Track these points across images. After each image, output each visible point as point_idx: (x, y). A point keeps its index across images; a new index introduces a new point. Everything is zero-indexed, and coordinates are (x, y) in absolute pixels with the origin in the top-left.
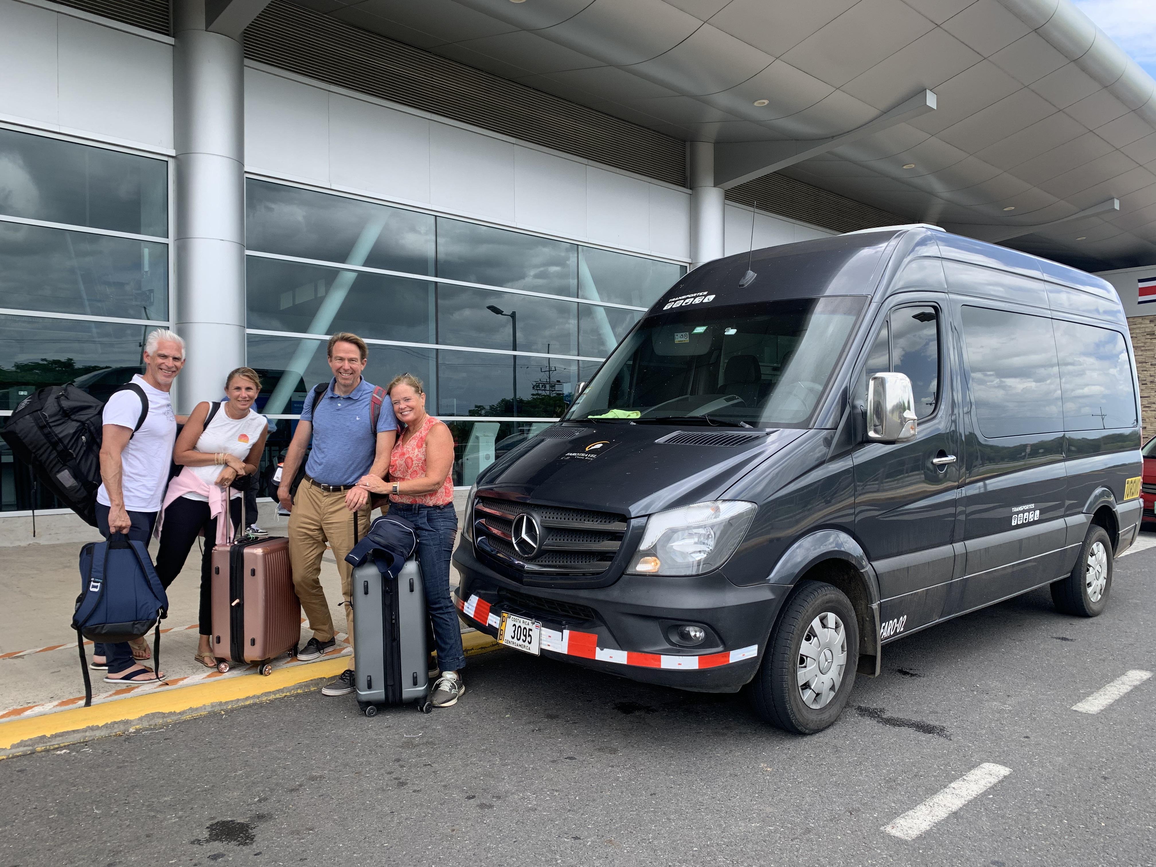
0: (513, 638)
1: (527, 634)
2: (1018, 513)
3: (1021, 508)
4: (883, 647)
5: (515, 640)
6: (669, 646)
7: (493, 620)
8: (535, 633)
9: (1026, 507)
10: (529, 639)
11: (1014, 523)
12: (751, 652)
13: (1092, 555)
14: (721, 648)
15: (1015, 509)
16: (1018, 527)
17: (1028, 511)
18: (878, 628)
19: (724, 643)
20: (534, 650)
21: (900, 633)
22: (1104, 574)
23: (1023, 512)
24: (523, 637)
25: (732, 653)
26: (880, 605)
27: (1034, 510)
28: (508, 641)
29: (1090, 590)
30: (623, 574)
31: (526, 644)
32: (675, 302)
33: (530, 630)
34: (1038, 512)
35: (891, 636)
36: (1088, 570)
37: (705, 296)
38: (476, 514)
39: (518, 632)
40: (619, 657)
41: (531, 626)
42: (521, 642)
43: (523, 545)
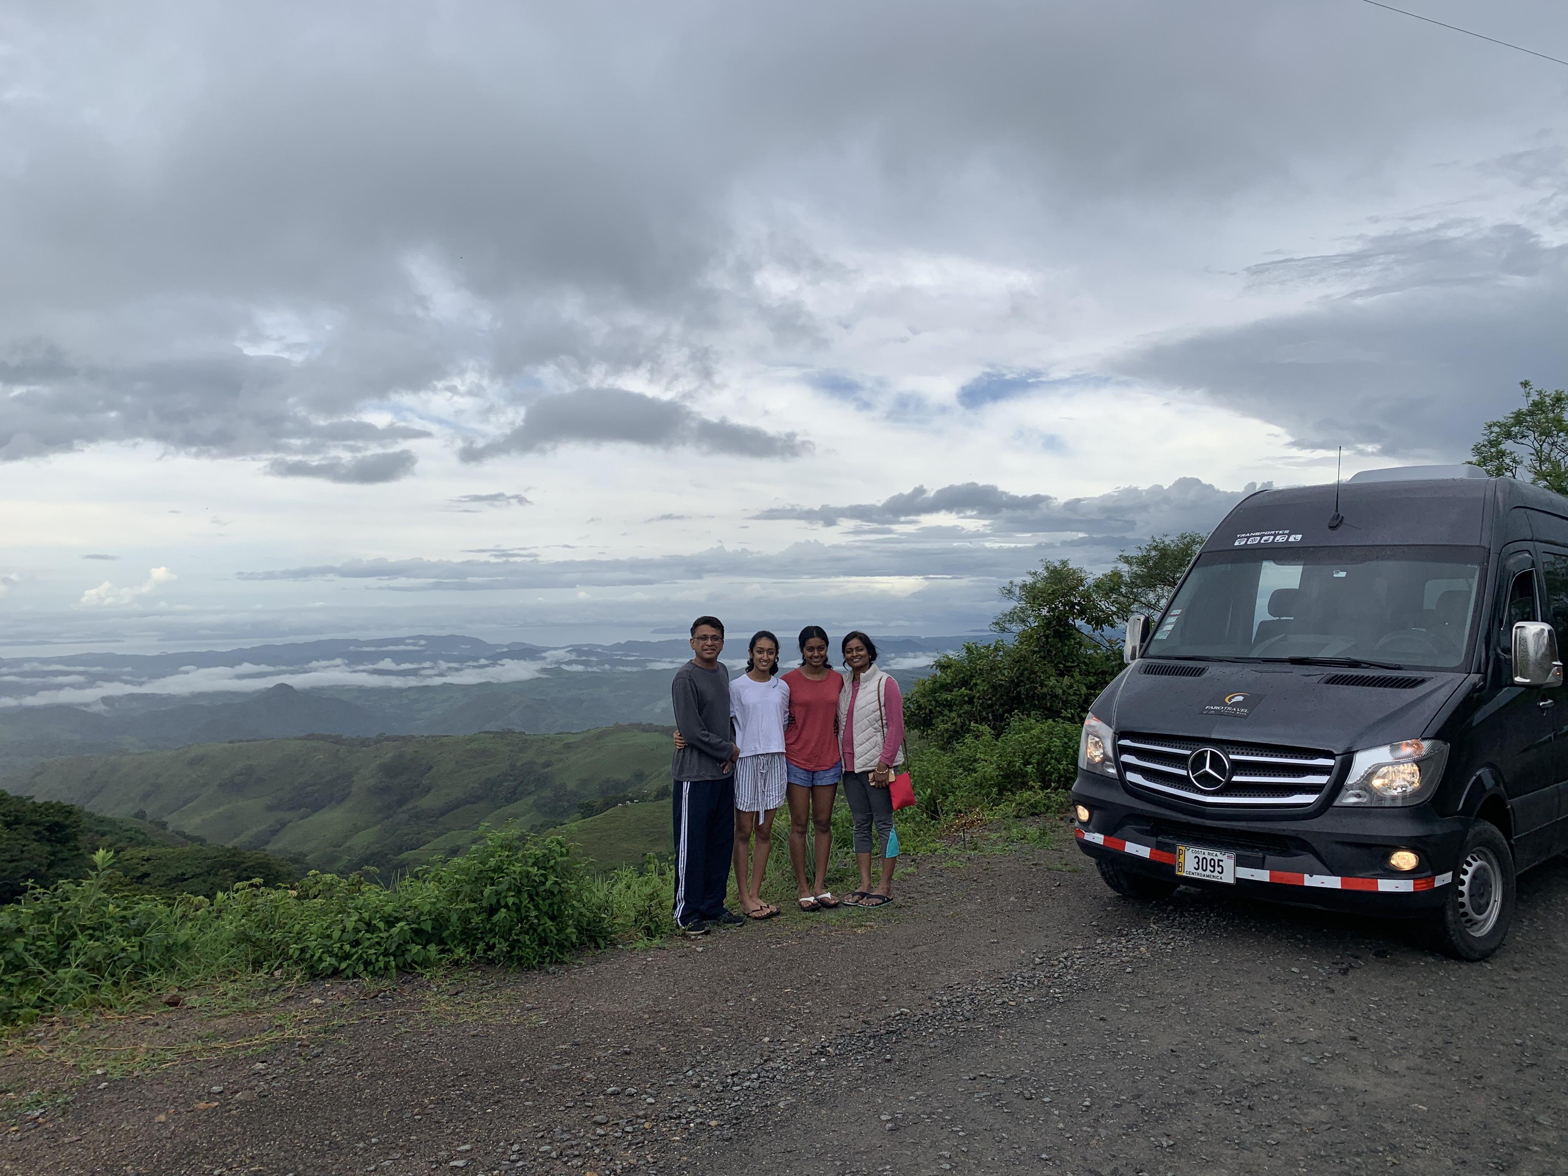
0: (1197, 869)
1: (1216, 865)
5: (1201, 871)
8: (1228, 864)
10: (1219, 869)
12: (1448, 878)
14: (1429, 873)
19: (1432, 868)
20: (1228, 880)
24: (1209, 868)
25: (1436, 878)
26: (1516, 840)
28: (1191, 873)
30: (1331, 805)
31: (1215, 873)
33: (1220, 861)
37: (1288, 534)
38: (1121, 750)
39: (1201, 863)
40: (1334, 882)
41: (1220, 857)
42: (1208, 873)
43: (1206, 779)
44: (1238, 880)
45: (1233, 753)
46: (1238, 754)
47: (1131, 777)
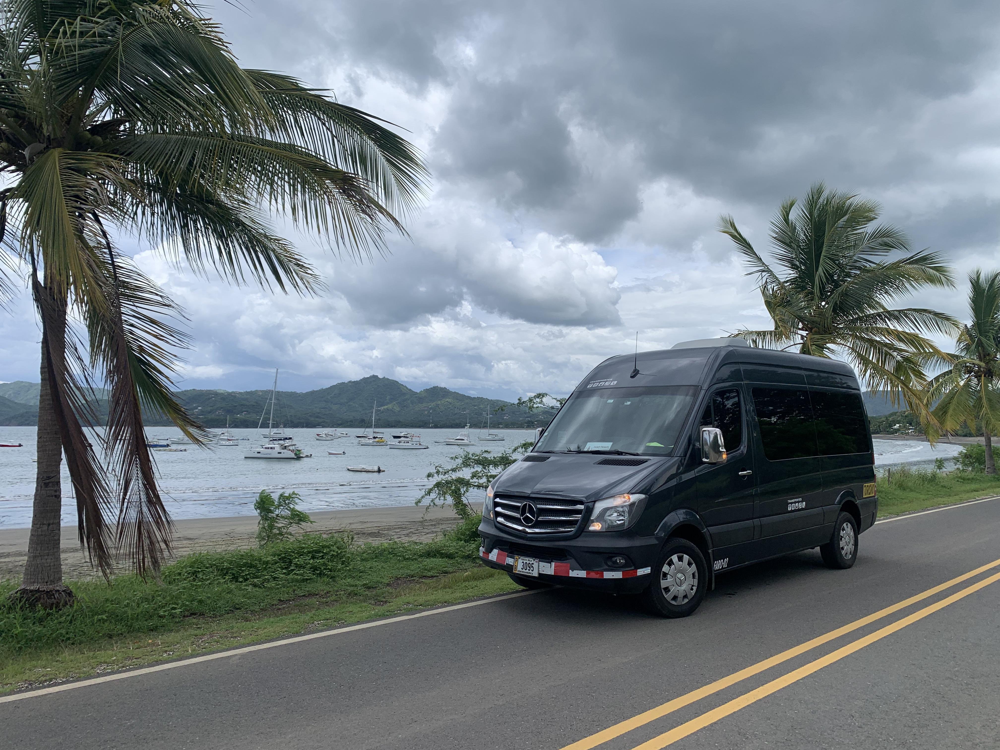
0: (522, 569)
1: (531, 566)
2: (792, 503)
3: (793, 501)
4: (715, 576)
5: (524, 570)
6: (607, 567)
7: (510, 561)
8: (535, 565)
9: (797, 500)
10: (532, 569)
11: (789, 509)
12: (648, 570)
13: (844, 530)
14: (633, 568)
15: (790, 501)
16: (792, 511)
17: (798, 502)
18: (712, 564)
19: (634, 565)
20: (535, 574)
21: (725, 568)
22: (852, 542)
23: (795, 503)
24: (528, 568)
25: (638, 570)
26: (713, 551)
27: (802, 502)
28: (519, 571)
29: (843, 552)
30: (582, 531)
31: (531, 571)
32: (594, 383)
33: (532, 564)
34: (804, 503)
35: (720, 569)
36: (841, 539)
37: (612, 381)
38: (496, 505)
39: (525, 566)
40: (582, 574)
41: (533, 562)
42: (527, 571)
43: (527, 519)
44: (540, 574)
45: (539, 504)
46: (541, 504)
47: (500, 519)
